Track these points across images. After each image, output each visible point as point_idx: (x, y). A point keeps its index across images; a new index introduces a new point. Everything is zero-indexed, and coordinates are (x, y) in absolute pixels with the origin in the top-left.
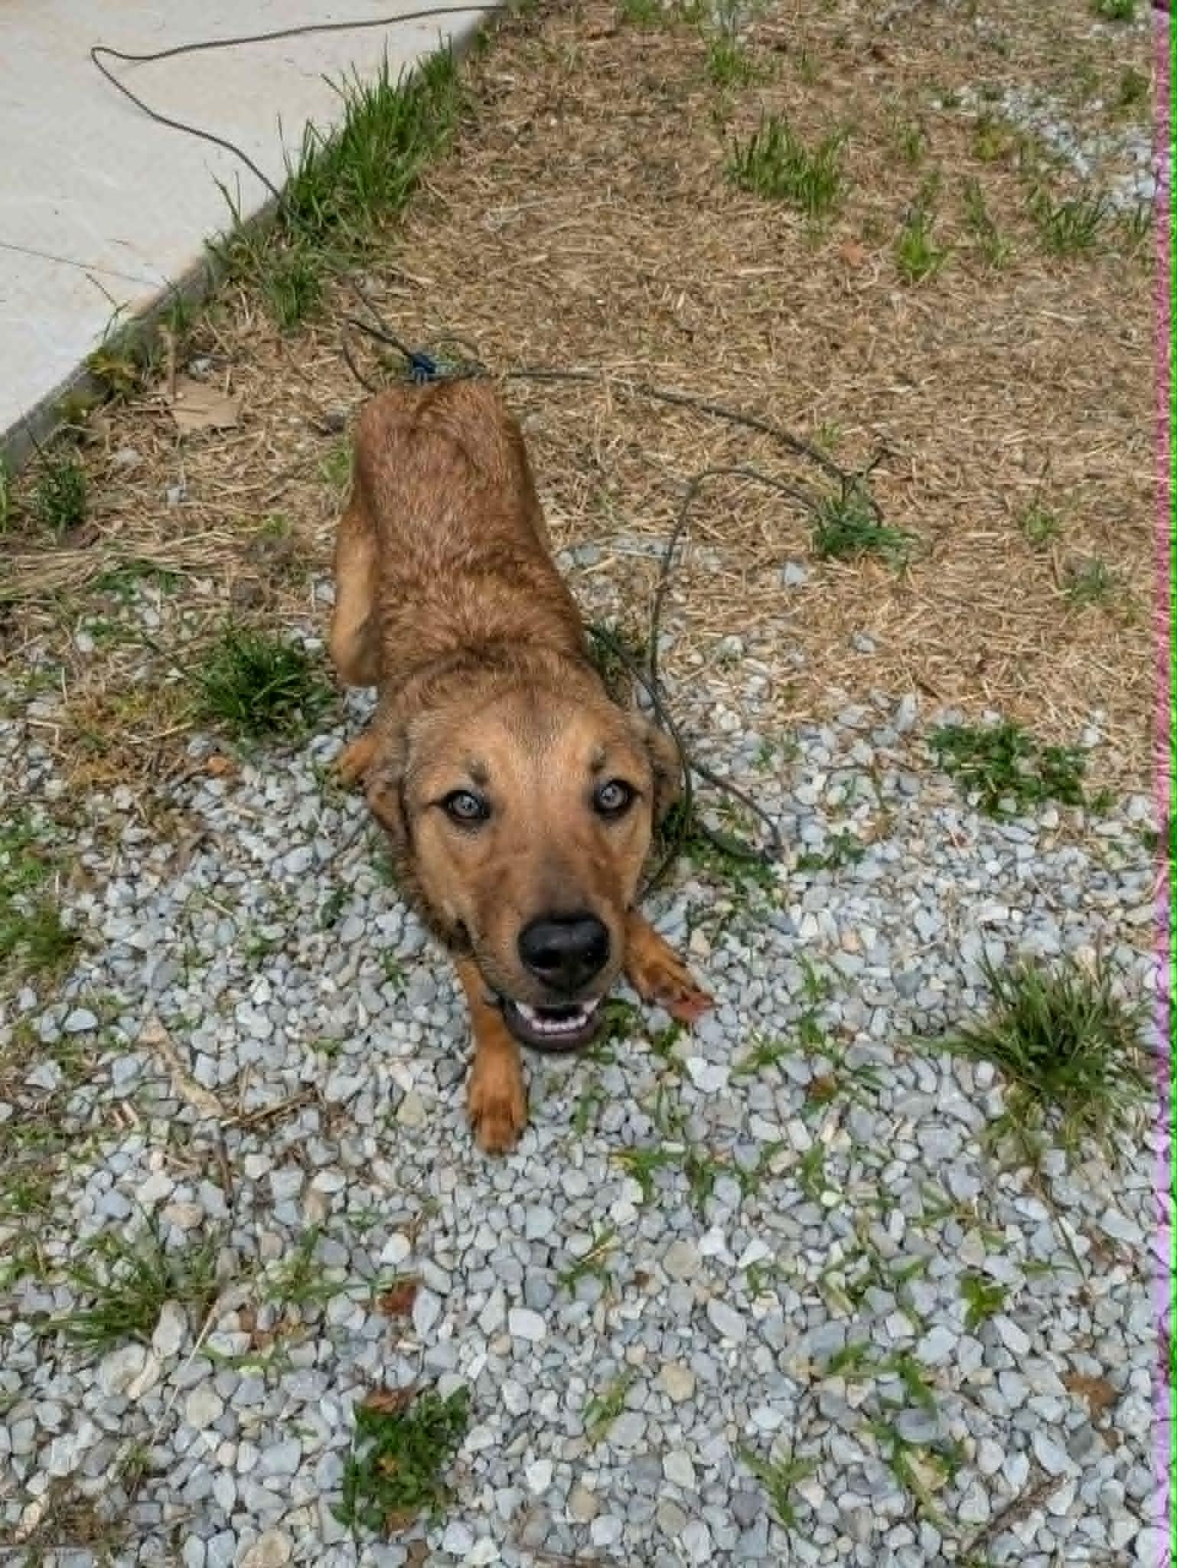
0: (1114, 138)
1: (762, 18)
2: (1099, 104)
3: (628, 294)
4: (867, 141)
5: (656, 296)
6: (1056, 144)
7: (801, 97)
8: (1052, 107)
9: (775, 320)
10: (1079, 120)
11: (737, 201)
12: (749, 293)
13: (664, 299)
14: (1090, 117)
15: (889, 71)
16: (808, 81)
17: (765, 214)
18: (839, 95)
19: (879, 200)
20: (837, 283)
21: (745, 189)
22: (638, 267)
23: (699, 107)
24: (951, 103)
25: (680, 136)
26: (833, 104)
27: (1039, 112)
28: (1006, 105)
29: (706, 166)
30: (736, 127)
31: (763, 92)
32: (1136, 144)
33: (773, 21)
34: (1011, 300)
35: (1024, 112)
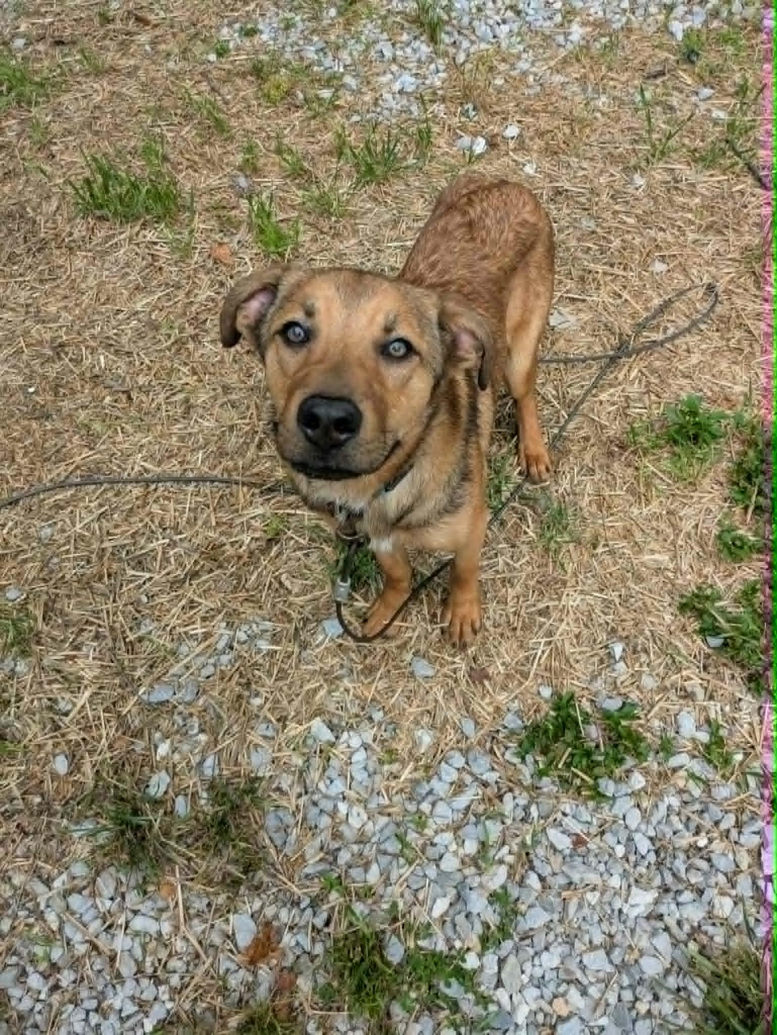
0: (358, 41)
1: (28, 15)
2: (333, 12)
3: (52, 370)
4: (176, 120)
5: (78, 361)
6: (320, 63)
7: (100, 89)
8: (300, 26)
9: (191, 346)
10: (325, 31)
11: (101, 234)
12: (156, 328)
13: (87, 363)
14: (332, 25)
15: (158, 32)
16: (99, 72)
17: (131, 239)
18: (130, 75)
19: (214, 181)
20: (222, 284)
21: (102, 218)
22: (48, 336)
23: (19, 136)
24: (222, 52)
25: (18, 175)
26: (131, 89)
27: (294, 35)
28: (265, 37)
29: (55, 203)
30: (60, 146)
31: (65, 98)
32: (375, 42)
33: (37, 13)
34: (361, 243)
35: (282, 39)
